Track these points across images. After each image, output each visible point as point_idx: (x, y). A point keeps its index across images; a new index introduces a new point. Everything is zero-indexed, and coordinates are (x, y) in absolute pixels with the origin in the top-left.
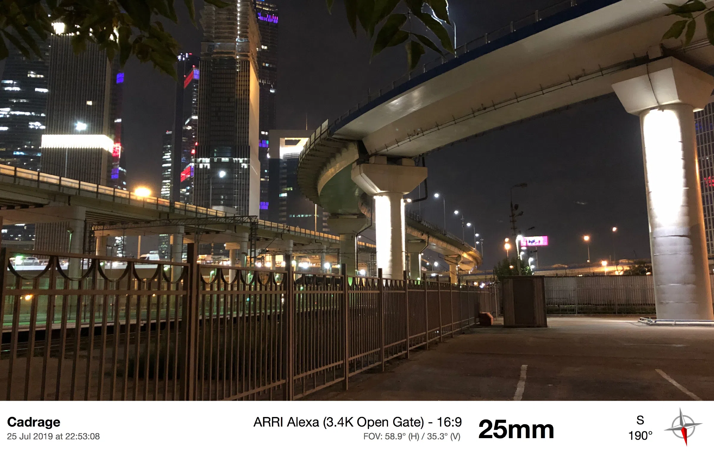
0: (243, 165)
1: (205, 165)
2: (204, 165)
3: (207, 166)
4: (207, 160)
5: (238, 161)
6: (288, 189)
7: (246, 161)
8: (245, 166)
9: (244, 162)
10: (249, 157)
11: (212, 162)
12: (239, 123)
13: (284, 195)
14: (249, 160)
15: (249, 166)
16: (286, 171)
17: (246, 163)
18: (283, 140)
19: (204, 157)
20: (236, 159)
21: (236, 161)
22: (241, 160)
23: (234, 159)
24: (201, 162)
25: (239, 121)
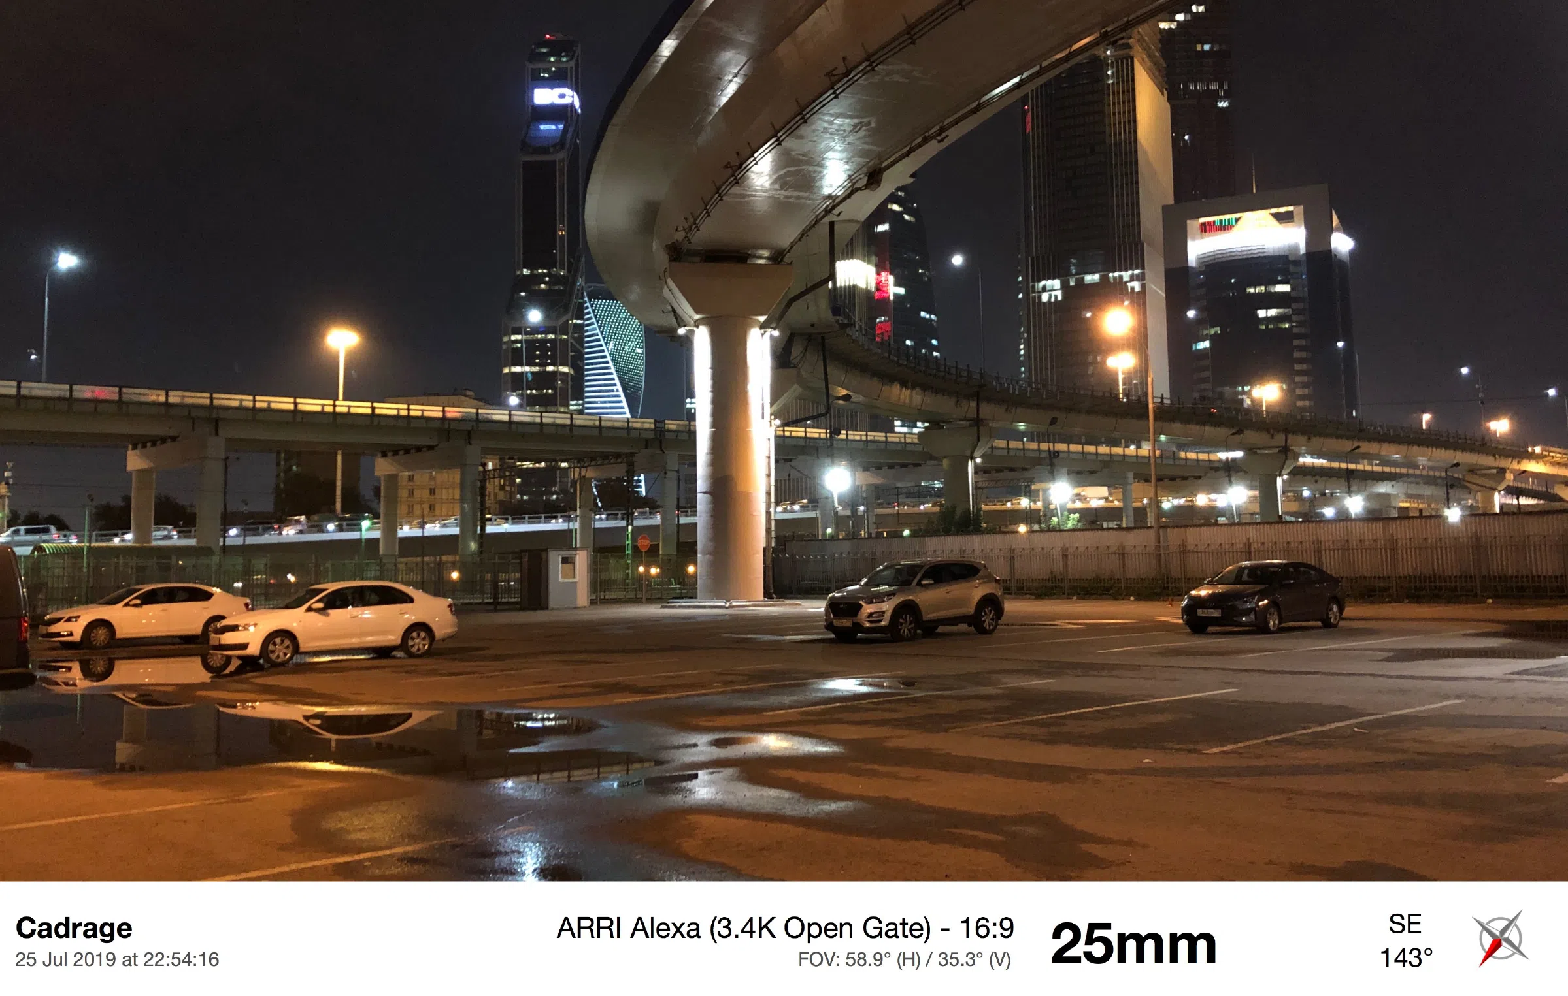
0: (1130, 285)
1: (1053, 293)
2: (1050, 296)
3: (1056, 297)
4: (1056, 283)
5: (1121, 277)
6: (1212, 331)
7: (1137, 276)
8: (1136, 285)
9: (1132, 279)
10: (1143, 268)
11: (1065, 287)
12: (1117, 196)
13: (1204, 345)
14: (1143, 274)
15: (1143, 287)
16: (1203, 291)
17: (1138, 280)
18: (1194, 225)
19: (1049, 278)
20: (1117, 274)
21: (1115, 278)
22: (1126, 275)
23: (1111, 275)
24: (1044, 289)
25: (1117, 191)
